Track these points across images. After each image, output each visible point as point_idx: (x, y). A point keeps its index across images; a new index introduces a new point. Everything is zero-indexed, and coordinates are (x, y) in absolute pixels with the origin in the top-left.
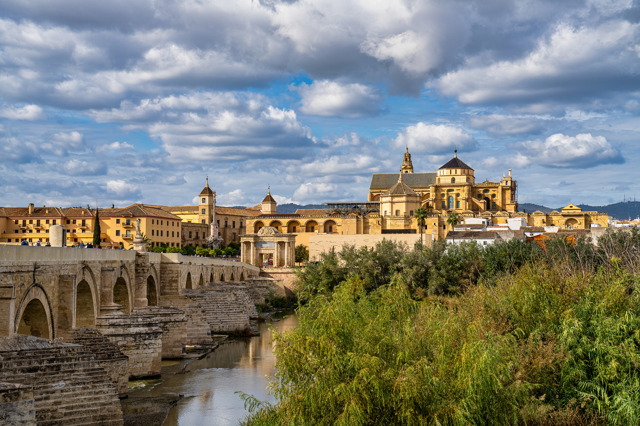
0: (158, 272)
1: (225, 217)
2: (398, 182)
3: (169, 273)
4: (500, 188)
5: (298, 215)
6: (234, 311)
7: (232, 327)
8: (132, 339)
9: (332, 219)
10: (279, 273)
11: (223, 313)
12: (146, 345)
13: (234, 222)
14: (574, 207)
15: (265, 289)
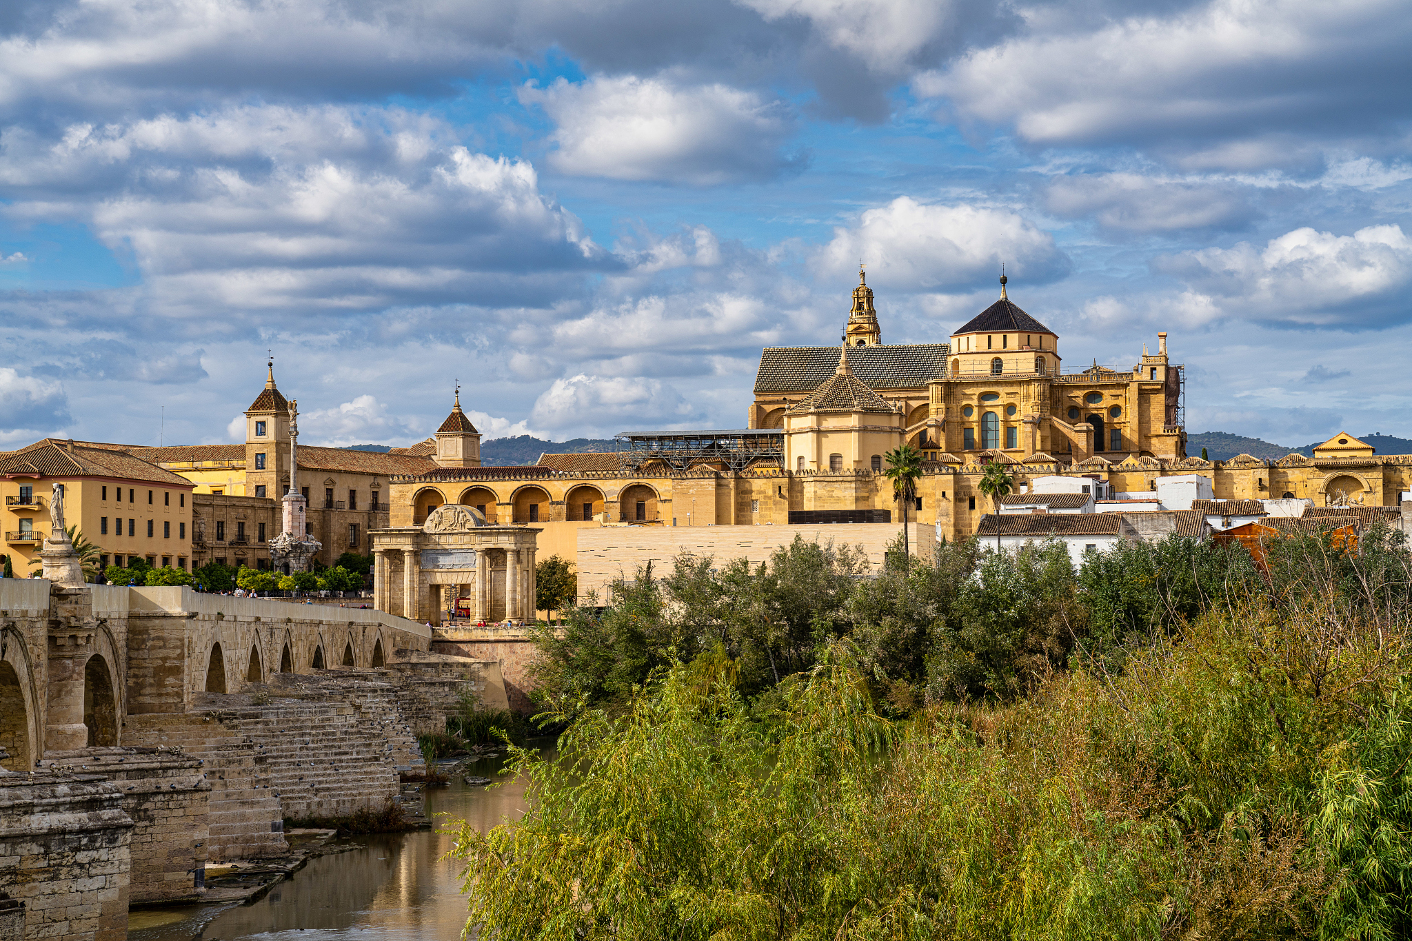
0: (121, 643)
1: (325, 476)
2: (838, 372)
3: (154, 648)
4: (1134, 388)
5: (543, 472)
6: (355, 756)
7: (348, 805)
8: (36, 849)
9: (643, 481)
10: (488, 642)
11: (321, 762)
12: (81, 866)
13: (353, 493)
14: (1352, 443)
15: (447, 689)
